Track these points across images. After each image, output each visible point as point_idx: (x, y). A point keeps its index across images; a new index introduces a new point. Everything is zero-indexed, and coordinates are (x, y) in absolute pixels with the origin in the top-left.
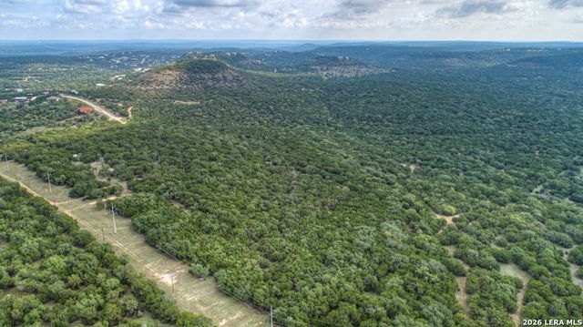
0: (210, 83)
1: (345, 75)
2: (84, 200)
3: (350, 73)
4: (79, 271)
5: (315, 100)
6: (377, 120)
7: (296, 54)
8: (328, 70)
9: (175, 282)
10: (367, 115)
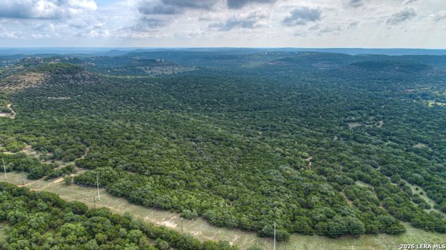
0: (72, 82)
1: (165, 73)
2: (46, 180)
3: (168, 71)
4: (100, 230)
5: (160, 91)
6: (213, 103)
7: (116, 58)
8: (150, 69)
9: (176, 225)
10: (206, 100)
